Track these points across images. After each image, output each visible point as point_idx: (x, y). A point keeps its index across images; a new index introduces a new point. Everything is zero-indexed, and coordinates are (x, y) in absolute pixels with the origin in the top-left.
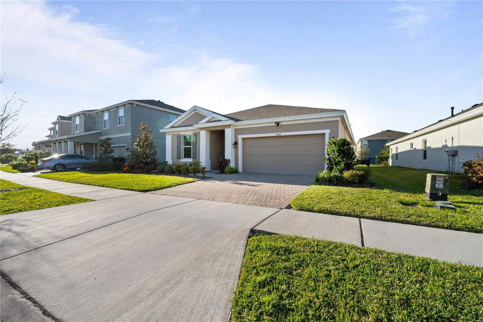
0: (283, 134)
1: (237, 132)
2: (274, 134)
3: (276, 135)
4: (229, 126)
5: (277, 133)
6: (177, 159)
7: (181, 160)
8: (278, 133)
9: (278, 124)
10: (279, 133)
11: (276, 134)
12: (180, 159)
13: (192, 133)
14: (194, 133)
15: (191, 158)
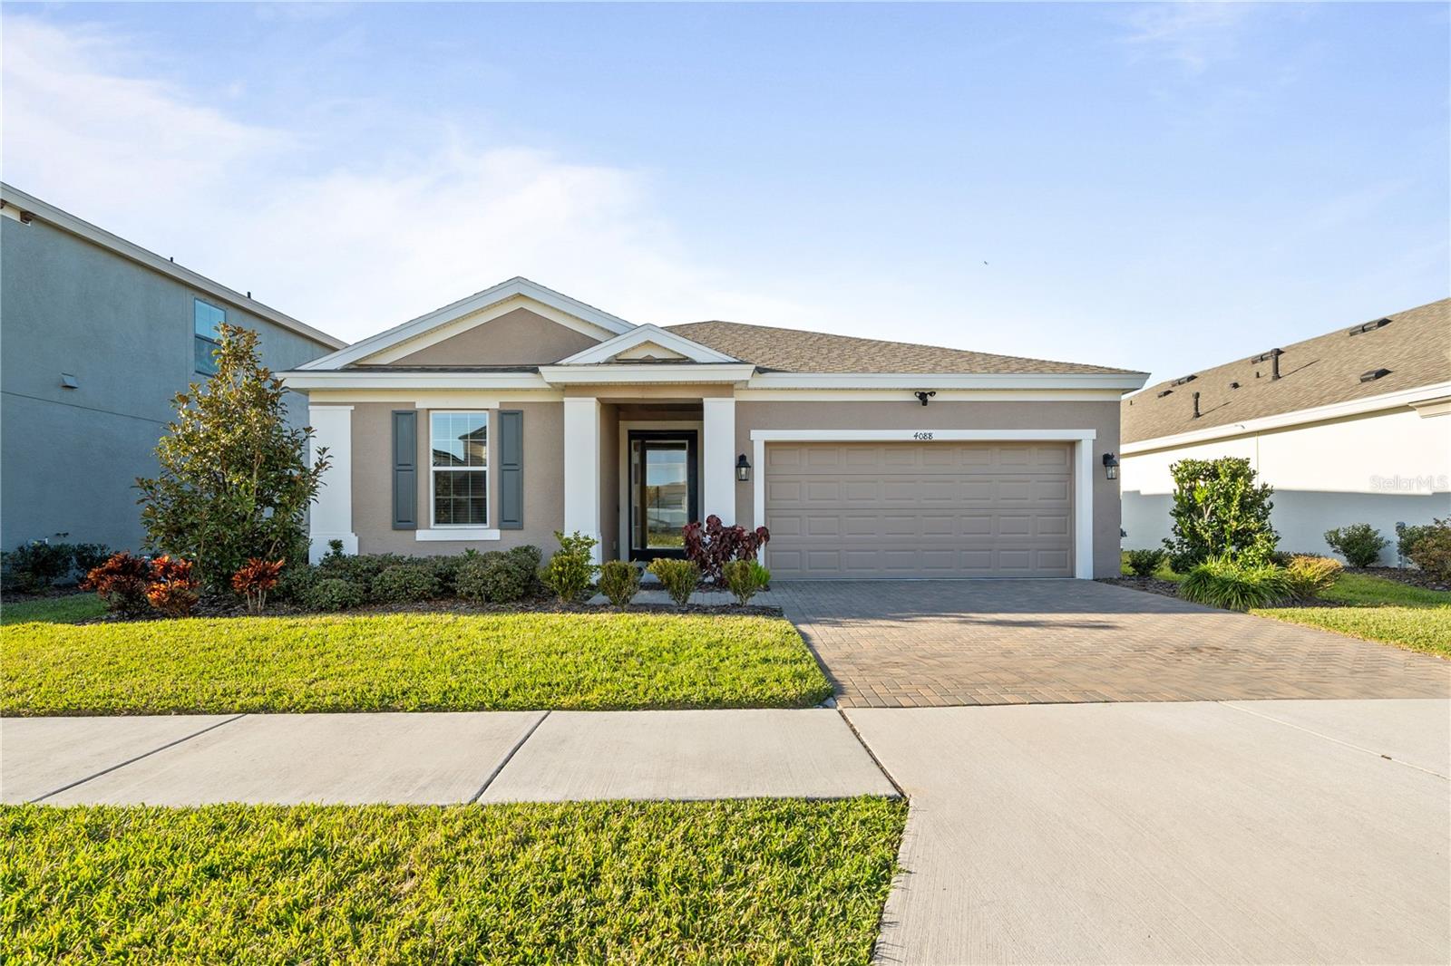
0: (939, 435)
1: (748, 416)
2: (908, 435)
3: (914, 438)
4: (725, 388)
5: (919, 432)
6: (395, 528)
7: (421, 535)
8: (923, 432)
9: (923, 396)
10: (928, 431)
11: (914, 432)
12: (414, 528)
13: (497, 407)
14: (507, 408)
15: (488, 526)
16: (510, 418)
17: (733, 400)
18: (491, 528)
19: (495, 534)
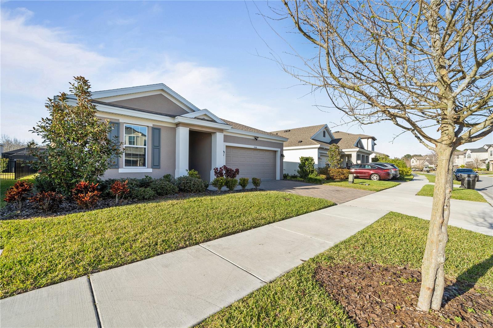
0: (258, 147)
2: (252, 147)
4: (221, 130)
7: (121, 170)
9: (256, 138)
10: (256, 146)
12: (118, 168)
13: (152, 126)
14: (155, 127)
15: (146, 167)
16: (156, 131)
17: (223, 134)
18: (148, 168)
19: (150, 170)
